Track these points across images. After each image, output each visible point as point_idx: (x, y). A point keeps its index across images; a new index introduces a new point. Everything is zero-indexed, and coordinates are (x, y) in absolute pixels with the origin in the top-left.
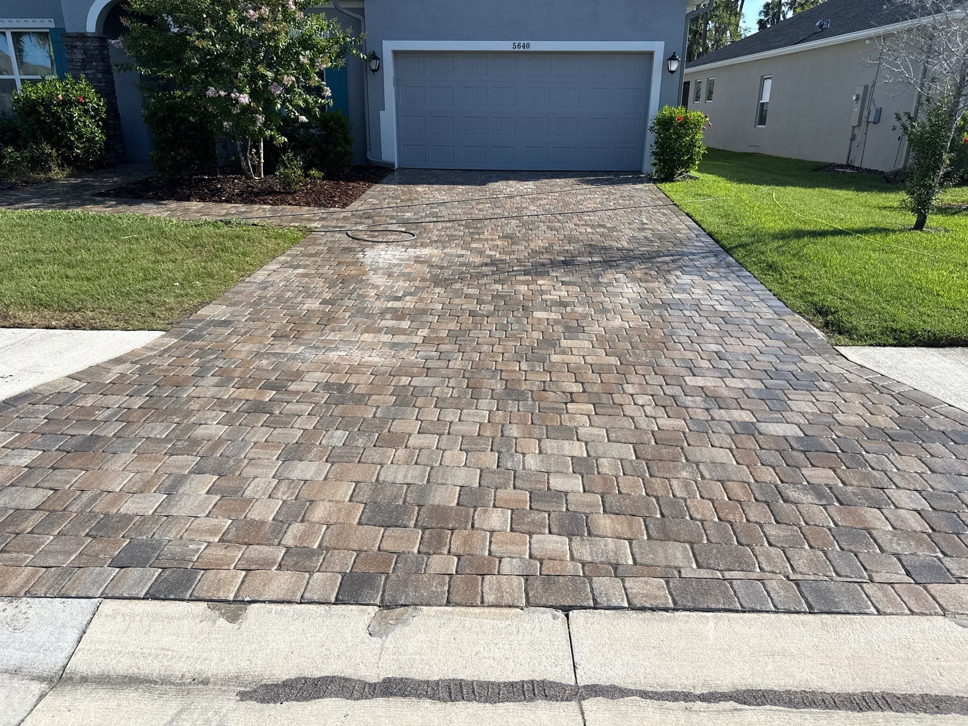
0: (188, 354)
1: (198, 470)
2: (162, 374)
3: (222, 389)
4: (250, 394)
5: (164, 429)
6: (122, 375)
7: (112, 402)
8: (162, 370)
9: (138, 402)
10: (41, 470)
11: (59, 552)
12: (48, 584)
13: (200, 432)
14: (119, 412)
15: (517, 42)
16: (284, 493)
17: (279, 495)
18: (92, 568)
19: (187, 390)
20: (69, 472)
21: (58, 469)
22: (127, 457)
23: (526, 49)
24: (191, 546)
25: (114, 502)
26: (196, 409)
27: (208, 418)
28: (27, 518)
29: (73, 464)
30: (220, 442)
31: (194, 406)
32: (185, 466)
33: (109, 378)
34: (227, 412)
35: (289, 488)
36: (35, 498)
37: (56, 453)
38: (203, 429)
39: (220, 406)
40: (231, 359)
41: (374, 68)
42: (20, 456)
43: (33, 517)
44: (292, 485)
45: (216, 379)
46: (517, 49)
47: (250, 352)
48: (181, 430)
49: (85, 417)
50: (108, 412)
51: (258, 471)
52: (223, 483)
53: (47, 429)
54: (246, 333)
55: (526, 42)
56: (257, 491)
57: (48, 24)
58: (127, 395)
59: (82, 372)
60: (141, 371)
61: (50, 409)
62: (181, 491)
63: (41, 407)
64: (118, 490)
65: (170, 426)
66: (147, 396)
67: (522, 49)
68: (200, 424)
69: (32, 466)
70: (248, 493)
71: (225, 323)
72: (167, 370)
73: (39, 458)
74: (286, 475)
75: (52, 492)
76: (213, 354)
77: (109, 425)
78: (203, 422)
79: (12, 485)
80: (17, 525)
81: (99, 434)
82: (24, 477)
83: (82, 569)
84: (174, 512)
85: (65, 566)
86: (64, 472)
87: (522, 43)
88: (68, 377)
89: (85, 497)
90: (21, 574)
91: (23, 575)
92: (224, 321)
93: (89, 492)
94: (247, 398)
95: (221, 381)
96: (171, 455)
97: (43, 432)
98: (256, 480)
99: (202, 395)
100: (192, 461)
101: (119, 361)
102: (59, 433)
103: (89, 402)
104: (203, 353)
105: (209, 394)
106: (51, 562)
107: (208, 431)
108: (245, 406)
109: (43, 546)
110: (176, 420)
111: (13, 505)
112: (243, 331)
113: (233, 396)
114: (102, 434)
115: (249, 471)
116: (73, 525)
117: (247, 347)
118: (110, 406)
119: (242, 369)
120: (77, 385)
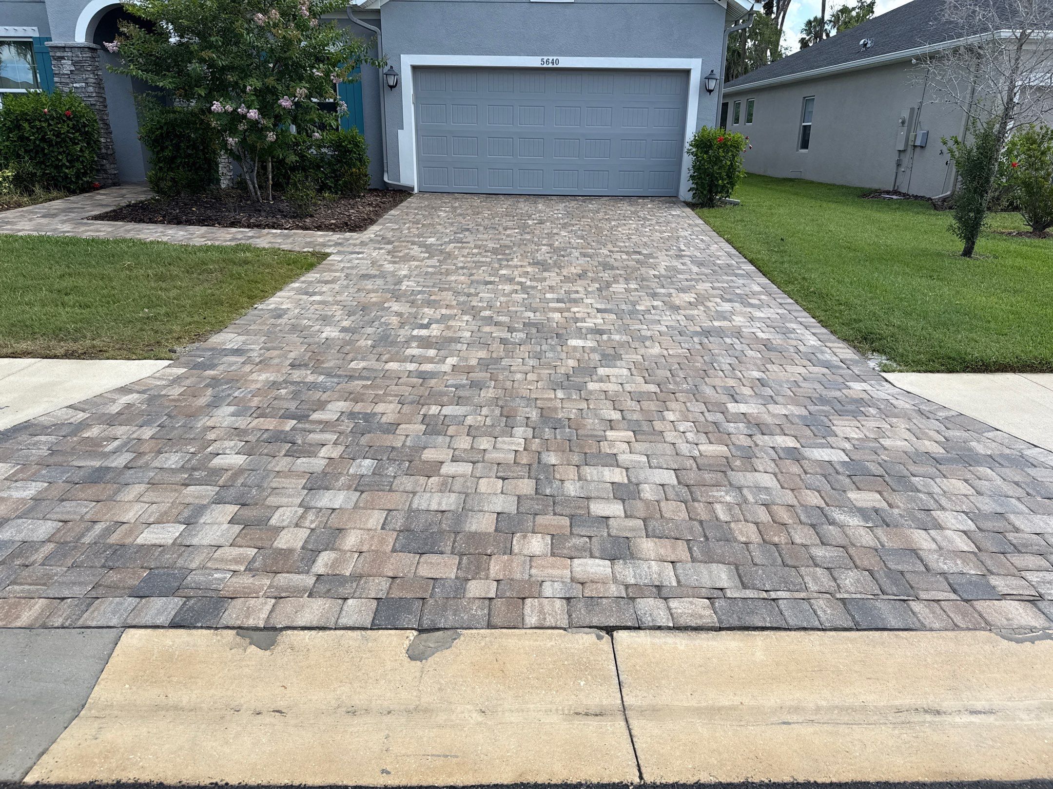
0: (200, 382)
1: (219, 501)
2: (173, 403)
3: (239, 418)
4: (270, 424)
5: (179, 459)
6: (129, 406)
7: (121, 432)
8: (174, 400)
9: (147, 433)
10: (47, 502)
11: (74, 583)
12: (64, 615)
13: (217, 462)
14: (129, 442)
15: (545, 58)
16: (312, 522)
17: (307, 524)
18: (111, 599)
19: (200, 420)
20: (78, 504)
21: (66, 500)
22: (140, 488)
23: (555, 66)
24: (215, 576)
25: (131, 531)
26: (213, 438)
27: (226, 448)
28: (37, 550)
29: (82, 495)
30: (240, 471)
31: (211, 436)
32: (205, 496)
33: (114, 409)
34: (247, 442)
35: (317, 517)
36: (43, 529)
37: (62, 485)
38: (221, 459)
39: (237, 435)
40: (246, 389)
41: (391, 84)
42: (24, 489)
43: (43, 549)
44: (320, 514)
45: (232, 409)
46: (545, 66)
47: (267, 381)
48: (197, 460)
49: (93, 447)
50: (116, 443)
51: (284, 500)
52: (246, 512)
53: (51, 461)
54: (261, 362)
55: (555, 58)
56: (283, 520)
57: (31, 32)
58: (137, 425)
59: (86, 402)
60: (151, 400)
61: (52, 439)
62: (202, 521)
63: (43, 438)
64: (132, 521)
65: (185, 457)
66: (158, 426)
67: (550, 65)
68: (218, 454)
69: (38, 498)
70: (273, 522)
71: (238, 352)
72: (178, 400)
73: (46, 489)
74: (312, 504)
75: (61, 524)
76: (227, 383)
77: (119, 456)
78: (221, 452)
79: (17, 517)
80: (27, 558)
81: (109, 465)
82: (32, 509)
83: (99, 600)
84: (195, 541)
85: (81, 596)
86: (74, 503)
87: (551, 58)
88: (70, 407)
89: (99, 528)
90: (34, 605)
91: (37, 607)
92: (237, 350)
93: (102, 523)
94: (266, 427)
95: (238, 411)
96: (187, 485)
97: (48, 463)
98: (281, 510)
99: (217, 425)
101: (124, 390)
102: (65, 464)
103: (94, 432)
104: (215, 382)
105: (225, 424)
106: (66, 593)
107: (227, 461)
108: (265, 436)
109: (57, 577)
110: (192, 450)
111: (20, 537)
112: (258, 360)
113: (251, 426)
114: (113, 465)
115: (272, 500)
116: (88, 556)
117: (263, 377)
118: (119, 437)
119: (260, 399)
120: (81, 416)
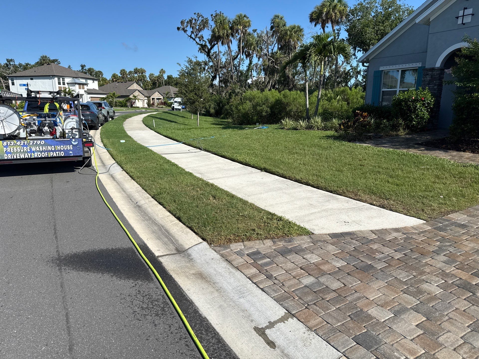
0: (434, 238)
1: (416, 309)
2: (416, 245)
3: (447, 265)
4: (464, 275)
5: (406, 276)
6: (396, 238)
7: (386, 251)
8: (416, 242)
9: (398, 256)
10: (343, 272)
11: (335, 318)
12: (324, 331)
13: (425, 286)
14: (387, 257)
16: (465, 353)
17: (461, 352)
18: (345, 335)
19: (426, 258)
20: (354, 279)
21: (350, 275)
22: (382, 283)
24: (395, 354)
25: (367, 305)
26: (428, 272)
27: (432, 280)
28: (329, 293)
29: (357, 276)
30: (435, 298)
31: (427, 270)
32: (410, 303)
33: (389, 238)
34: (446, 281)
35: (470, 352)
36: (336, 285)
37: (352, 267)
38: (428, 285)
39: (442, 275)
40: (459, 249)
42: (338, 262)
43: (332, 294)
44: (473, 351)
45: (445, 258)
47: (473, 248)
48: (415, 281)
49: (371, 254)
50: (382, 255)
51: (452, 328)
52: (428, 324)
53: (353, 253)
54: (474, 235)
56: (447, 341)
57: (419, 65)
58: (394, 250)
59: (378, 230)
60: (406, 239)
61: (358, 244)
62: (402, 317)
63: (354, 241)
64: (371, 299)
65: (410, 276)
66: (404, 254)
68: (427, 282)
69: (340, 269)
70: (441, 339)
71: (463, 226)
72: (420, 243)
73: (345, 266)
74: (471, 340)
75: (343, 285)
76: (449, 242)
77: (380, 263)
78: (429, 281)
79: (329, 274)
80: (324, 294)
81: (374, 266)
82: (335, 273)
83: (340, 333)
84: (394, 327)
85: (334, 326)
86: (352, 278)
88: (371, 231)
90: (317, 319)
92: (463, 225)
93: (358, 294)
94: (461, 277)
95: (448, 261)
96: (405, 293)
97: (350, 254)
98: (449, 334)
99: (434, 265)
100: (414, 302)
101: (397, 230)
102: (357, 257)
103: (375, 247)
105: (438, 266)
106: (330, 321)
107: (430, 288)
108: (458, 282)
109: (330, 311)
110: (414, 274)
111: (326, 284)
112: (473, 234)
113: (453, 272)
114: (376, 266)
115: (446, 325)
116: (345, 307)
117: (472, 245)
118: (384, 253)
119: (464, 258)
120: (374, 236)
